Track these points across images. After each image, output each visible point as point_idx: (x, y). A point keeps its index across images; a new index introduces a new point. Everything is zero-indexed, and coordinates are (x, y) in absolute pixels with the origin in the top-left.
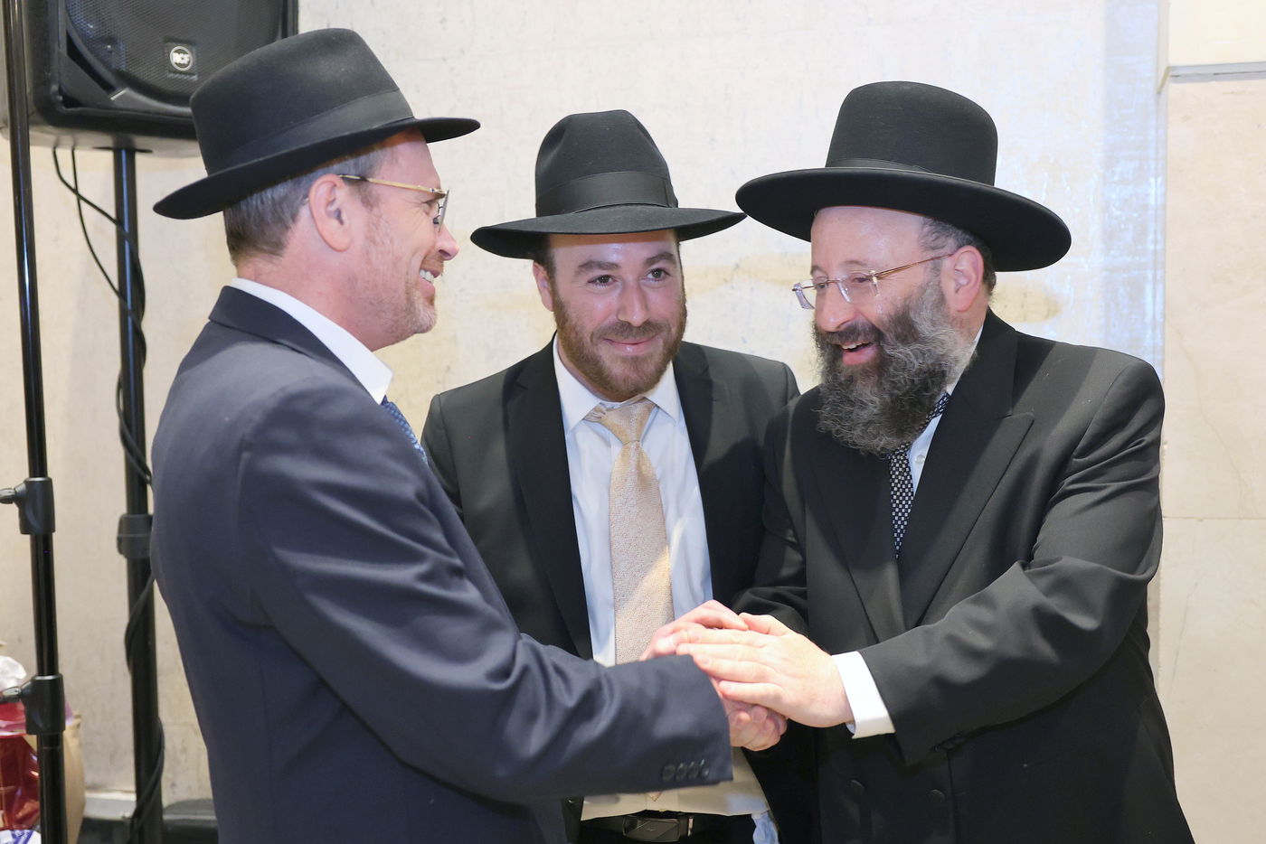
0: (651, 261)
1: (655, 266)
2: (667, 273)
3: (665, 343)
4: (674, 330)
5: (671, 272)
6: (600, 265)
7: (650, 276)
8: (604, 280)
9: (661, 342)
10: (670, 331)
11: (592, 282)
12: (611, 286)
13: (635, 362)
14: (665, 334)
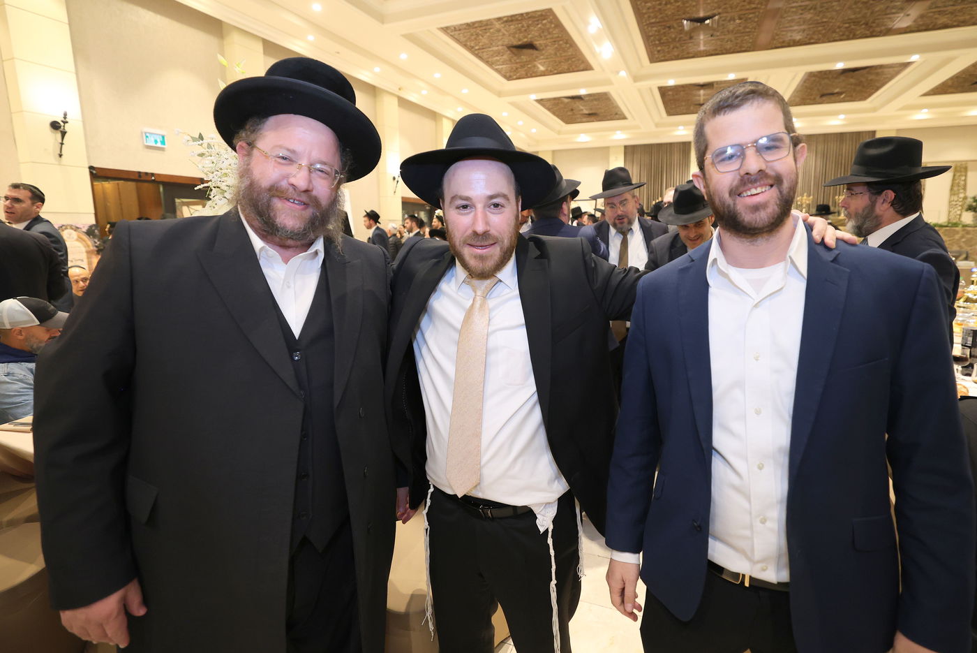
0: (491, 197)
1: (495, 201)
2: (502, 206)
3: (501, 248)
4: (506, 243)
5: (505, 205)
6: (462, 198)
7: (492, 206)
8: (465, 207)
9: (499, 249)
10: (503, 242)
11: (458, 208)
12: (468, 211)
13: (482, 258)
14: (501, 243)
